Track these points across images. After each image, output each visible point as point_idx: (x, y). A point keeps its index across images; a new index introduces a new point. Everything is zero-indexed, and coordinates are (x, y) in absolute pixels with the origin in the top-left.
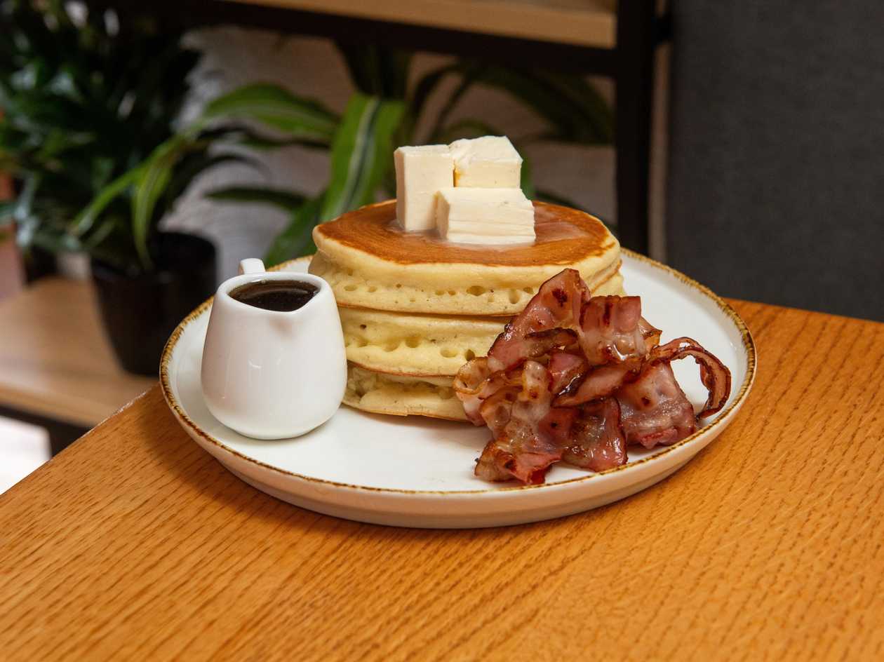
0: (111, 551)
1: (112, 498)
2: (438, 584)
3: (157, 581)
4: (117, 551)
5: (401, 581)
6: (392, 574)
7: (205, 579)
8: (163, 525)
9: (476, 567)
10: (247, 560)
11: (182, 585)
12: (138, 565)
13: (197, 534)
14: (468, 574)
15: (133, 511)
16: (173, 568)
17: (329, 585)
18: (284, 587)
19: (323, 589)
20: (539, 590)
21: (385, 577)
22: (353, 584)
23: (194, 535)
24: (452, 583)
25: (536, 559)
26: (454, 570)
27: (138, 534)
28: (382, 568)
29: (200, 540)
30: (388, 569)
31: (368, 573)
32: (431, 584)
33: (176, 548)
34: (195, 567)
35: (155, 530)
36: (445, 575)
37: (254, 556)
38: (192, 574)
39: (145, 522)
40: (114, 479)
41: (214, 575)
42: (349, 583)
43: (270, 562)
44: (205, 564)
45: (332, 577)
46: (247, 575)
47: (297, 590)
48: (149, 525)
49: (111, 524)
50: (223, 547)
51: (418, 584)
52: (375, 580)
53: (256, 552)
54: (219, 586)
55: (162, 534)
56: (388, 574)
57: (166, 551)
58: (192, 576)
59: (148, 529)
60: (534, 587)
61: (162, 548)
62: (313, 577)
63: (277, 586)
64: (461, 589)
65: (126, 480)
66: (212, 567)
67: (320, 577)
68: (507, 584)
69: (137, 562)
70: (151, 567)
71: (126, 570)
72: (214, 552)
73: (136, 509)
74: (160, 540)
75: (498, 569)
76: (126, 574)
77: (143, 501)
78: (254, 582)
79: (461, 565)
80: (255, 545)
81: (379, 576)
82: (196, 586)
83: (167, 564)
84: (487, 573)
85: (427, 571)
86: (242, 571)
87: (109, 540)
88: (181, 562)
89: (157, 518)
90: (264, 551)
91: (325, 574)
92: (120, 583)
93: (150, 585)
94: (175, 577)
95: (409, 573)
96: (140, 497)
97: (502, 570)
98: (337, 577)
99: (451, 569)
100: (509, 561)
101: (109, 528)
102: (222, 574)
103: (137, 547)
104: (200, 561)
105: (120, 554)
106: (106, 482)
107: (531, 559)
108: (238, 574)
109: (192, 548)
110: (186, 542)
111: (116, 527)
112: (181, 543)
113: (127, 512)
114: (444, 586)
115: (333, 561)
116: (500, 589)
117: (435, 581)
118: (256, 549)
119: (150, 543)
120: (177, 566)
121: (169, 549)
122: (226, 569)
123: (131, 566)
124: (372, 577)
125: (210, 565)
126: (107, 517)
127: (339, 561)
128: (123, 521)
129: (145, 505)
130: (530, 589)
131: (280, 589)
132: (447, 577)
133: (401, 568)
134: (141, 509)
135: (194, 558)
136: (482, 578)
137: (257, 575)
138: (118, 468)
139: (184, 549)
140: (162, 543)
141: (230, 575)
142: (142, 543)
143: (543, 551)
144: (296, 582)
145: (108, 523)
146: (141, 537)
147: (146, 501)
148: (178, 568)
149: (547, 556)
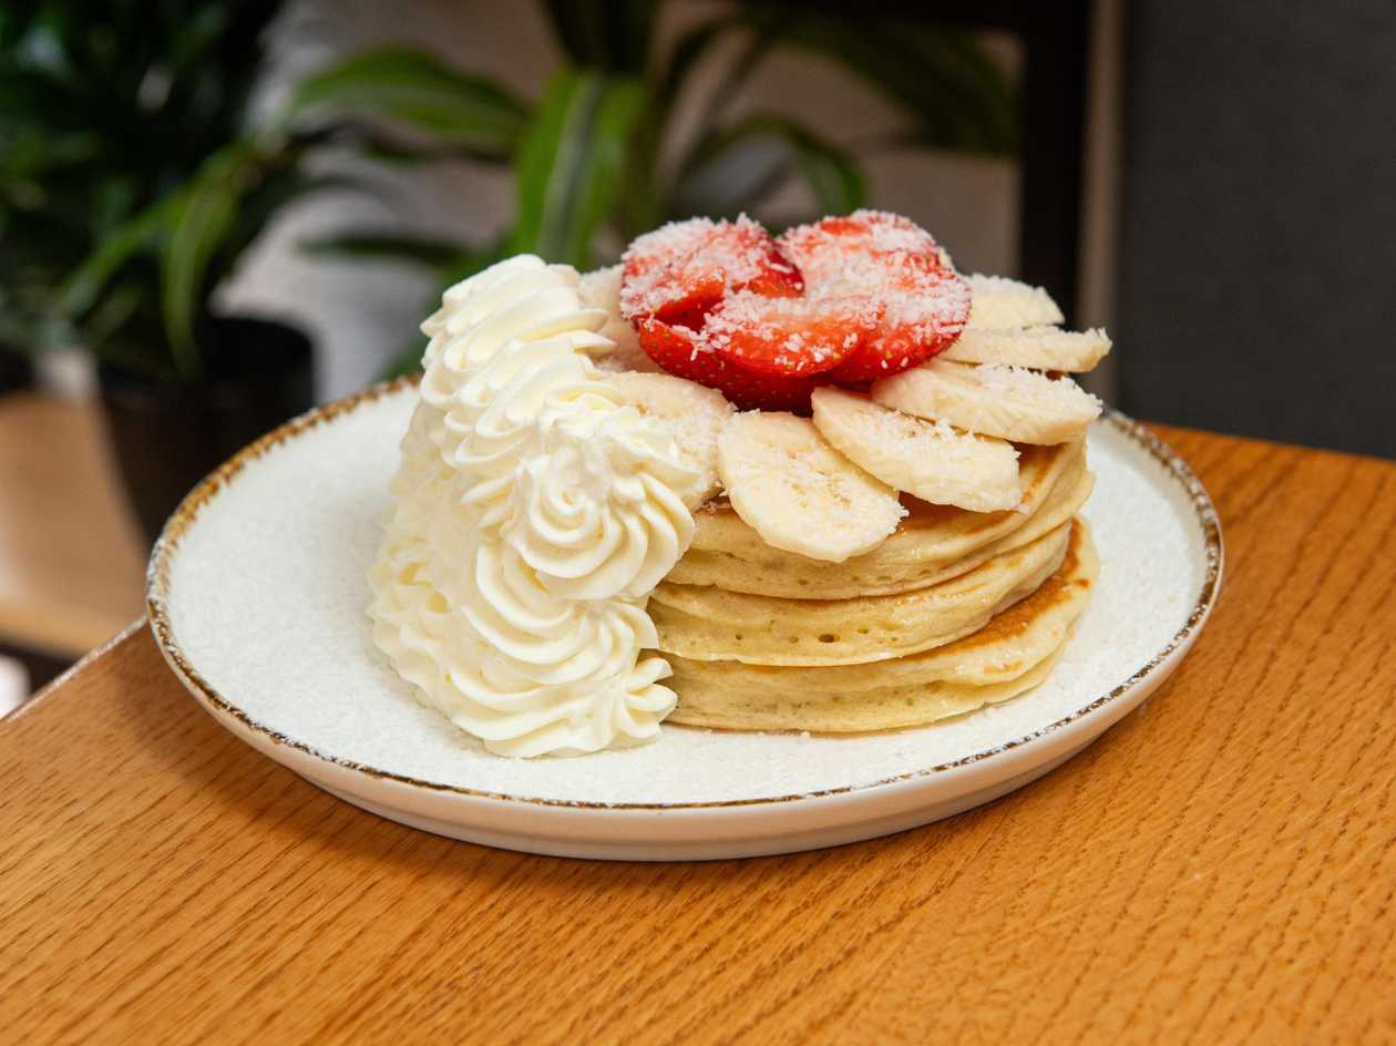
0: (97, 885)
1: (101, 793)
2: (677, 947)
3: (178, 940)
4: (106, 887)
5: (611, 943)
6: (596, 928)
7: (262, 937)
8: (191, 841)
9: (747, 916)
10: (340, 904)
11: (221, 948)
12: (144, 913)
13: (249, 857)
14: (733, 929)
15: (137, 816)
16: (206, 919)
17: (483, 949)
18: (405, 952)
19: (471, 957)
20: (857, 957)
21: (583, 934)
22: (526, 947)
23: (244, 861)
24: (704, 945)
25: (855, 902)
26: (708, 922)
27: (145, 856)
28: (578, 919)
29: (255, 868)
30: (588, 920)
31: (553, 928)
32: (666, 948)
33: (213, 882)
34: (245, 916)
35: (176, 851)
36: (691, 931)
37: (349, 897)
38: (241, 926)
39: (161, 834)
40: (105, 758)
41: (279, 931)
42: (519, 946)
43: (379, 909)
44: (262, 911)
45: (490, 934)
46: (338, 931)
47: (426, 958)
48: (167, 840)
49: (98, 838)
50: (297, 879)
51: (642, 947)
52: (566, 941)
53: (354, 889)
54: (288, 949)
55: (188, 857)
56: (589, 928)
57: (195, 888)
58: (241, 931)
59: (165, 847)
60: (849, 954)
61: (188, 882)
62: (456, 935)
63: (391, 949)
64: (717, 956)
65: (125, 762)
66: (276, 916)
67: (467, 936)
68: (801, 948)
69: (142, 907)
70: (167, 917)
71: (125, 920)
72: (278, 890)
73: (141, 814)
74: (186, 868)
75: (786, 921)
76: (124, 927)
77: (158, 796)
78: (350, 944)
79: (720, 913)
80: (354, 876)
81: (572, 933)
82: (245, 951)
83: (199, 909)
84: (766, 928)
85: (660, 925)
86: (329, 924)
87: (95, 868)
88: (219, 907)
89: (180, 829)
90: (369, 888)
91: (476, 928)
92: (112, 944)
93: (165, 949)
94: (211, 934)
95: (628, 927)
96: (150, 792)
97: (792, 921)
98: (499, 935)
99: (702, 920)
100: (806, 905)
101: (95, 847)
102: (293, 929)
103: (145, 879)
104: (255, 907)
105: (112, 895)
106: (90, 765)
107: (845, 903)
108: (321, 929)
109: (239, 884)
110: (231, 872)
111: (106, 845)
112: (221, 872)
113: (128, 817)
114: (689, 949)
115: (492, 906)
116: (788, 956)
117: (674, 941)
118: (355, 885)
119: (167, 873)
120: (214, 913)
121: (199, 885)
122: (301, 919)
123: (134, 912)
124: (561, 934)
125: (271, 914)
126: (90, 827)
127: (501, 907)
128: (119, 834)
129: (160, 806)
130: (841, 957)
131: (397, 956)
132: (694, 935)
133: (614, 919)
134: (152, 811)
135: (244, 901)
136: (757, 936)
137: (358, 929)
138: (112, 739)
139: (227, 885)
140: (188, 873)
141: (307, 930)
142: (152, 872)
143: (867, 889)
144: (424, 944)
145: (93, 837)
146: (150, 862)
147: (164, 797)
148: (212, 920)
149: (873, 898)
